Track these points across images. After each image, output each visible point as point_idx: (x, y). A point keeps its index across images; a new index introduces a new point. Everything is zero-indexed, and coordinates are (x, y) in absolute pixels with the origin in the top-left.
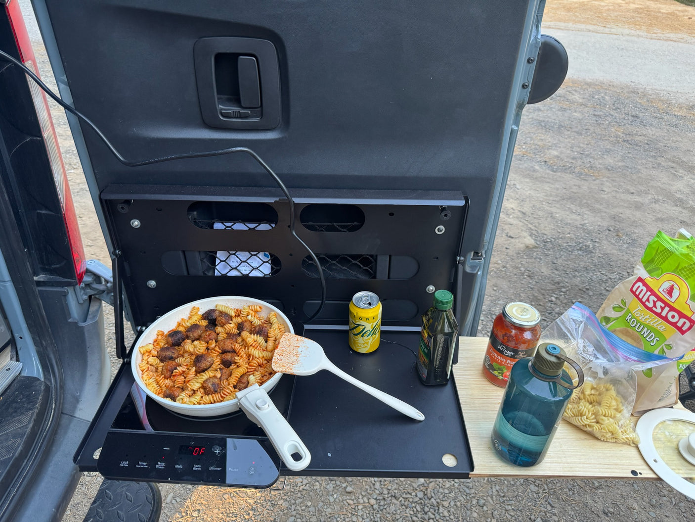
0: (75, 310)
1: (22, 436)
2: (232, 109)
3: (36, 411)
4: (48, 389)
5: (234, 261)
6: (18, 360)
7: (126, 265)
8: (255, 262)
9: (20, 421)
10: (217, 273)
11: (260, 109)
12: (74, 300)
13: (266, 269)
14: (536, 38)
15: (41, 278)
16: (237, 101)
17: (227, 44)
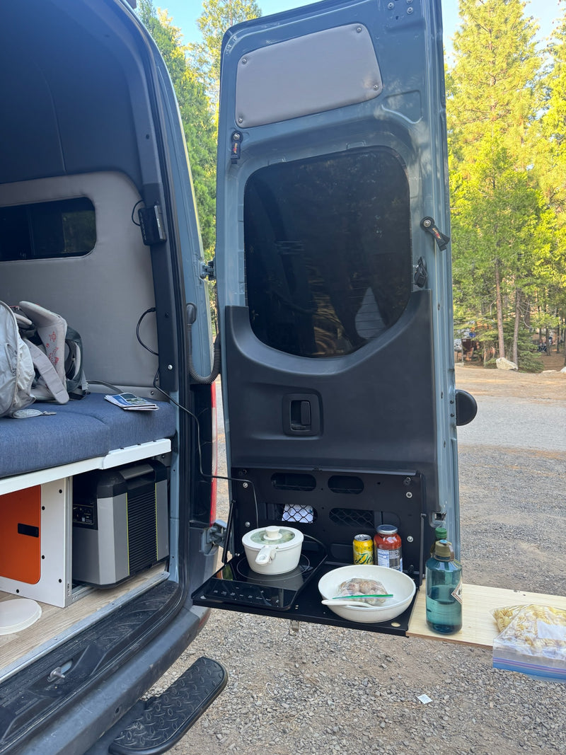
0: (204, 547)
1: (163, 603)
2: (297, 426)
3: (173, 595)
4: (180, 589)
5: (292, 512)
6: (168, 571)
7: (237, 510)
8: (304, 513)
9: (164, 597)
10: (283, 520)
11: (309, 425)
12: (205, 539)
13: (310, 518)
14: (452, 391)
15: (192, 521)
16: (299, 422)
17: (296, 397)
